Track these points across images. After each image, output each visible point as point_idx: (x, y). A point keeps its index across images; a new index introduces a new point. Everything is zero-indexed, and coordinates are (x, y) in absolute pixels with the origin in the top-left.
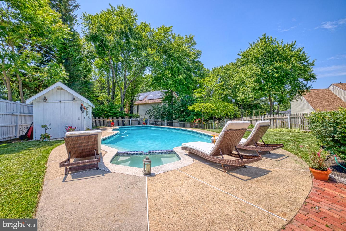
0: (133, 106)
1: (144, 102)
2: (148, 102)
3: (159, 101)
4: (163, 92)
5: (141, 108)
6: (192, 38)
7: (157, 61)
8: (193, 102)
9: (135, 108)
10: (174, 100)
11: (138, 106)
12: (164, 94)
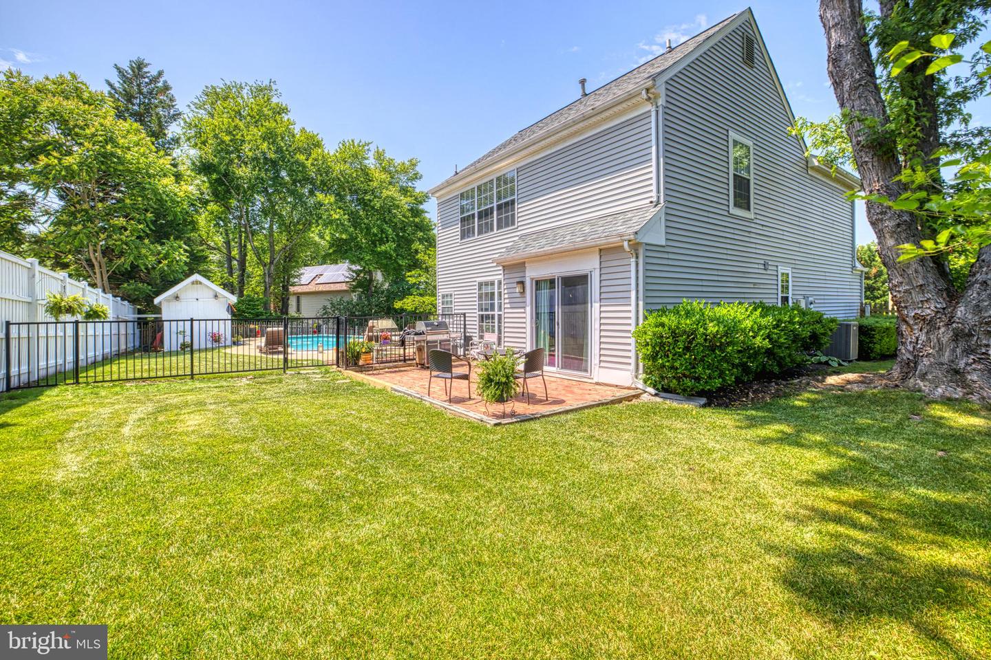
0: (288, 299)
1: (312, 288)
2: (321, 288)
3: (344, 287)
4: (353, 271)
5: (303, 300)
6: (413, 165)
7: (338, 219)
8: (406, 293)
9: (292, 302)
10: (375, 287)
11: (299, 296)
12: (354, 275)
